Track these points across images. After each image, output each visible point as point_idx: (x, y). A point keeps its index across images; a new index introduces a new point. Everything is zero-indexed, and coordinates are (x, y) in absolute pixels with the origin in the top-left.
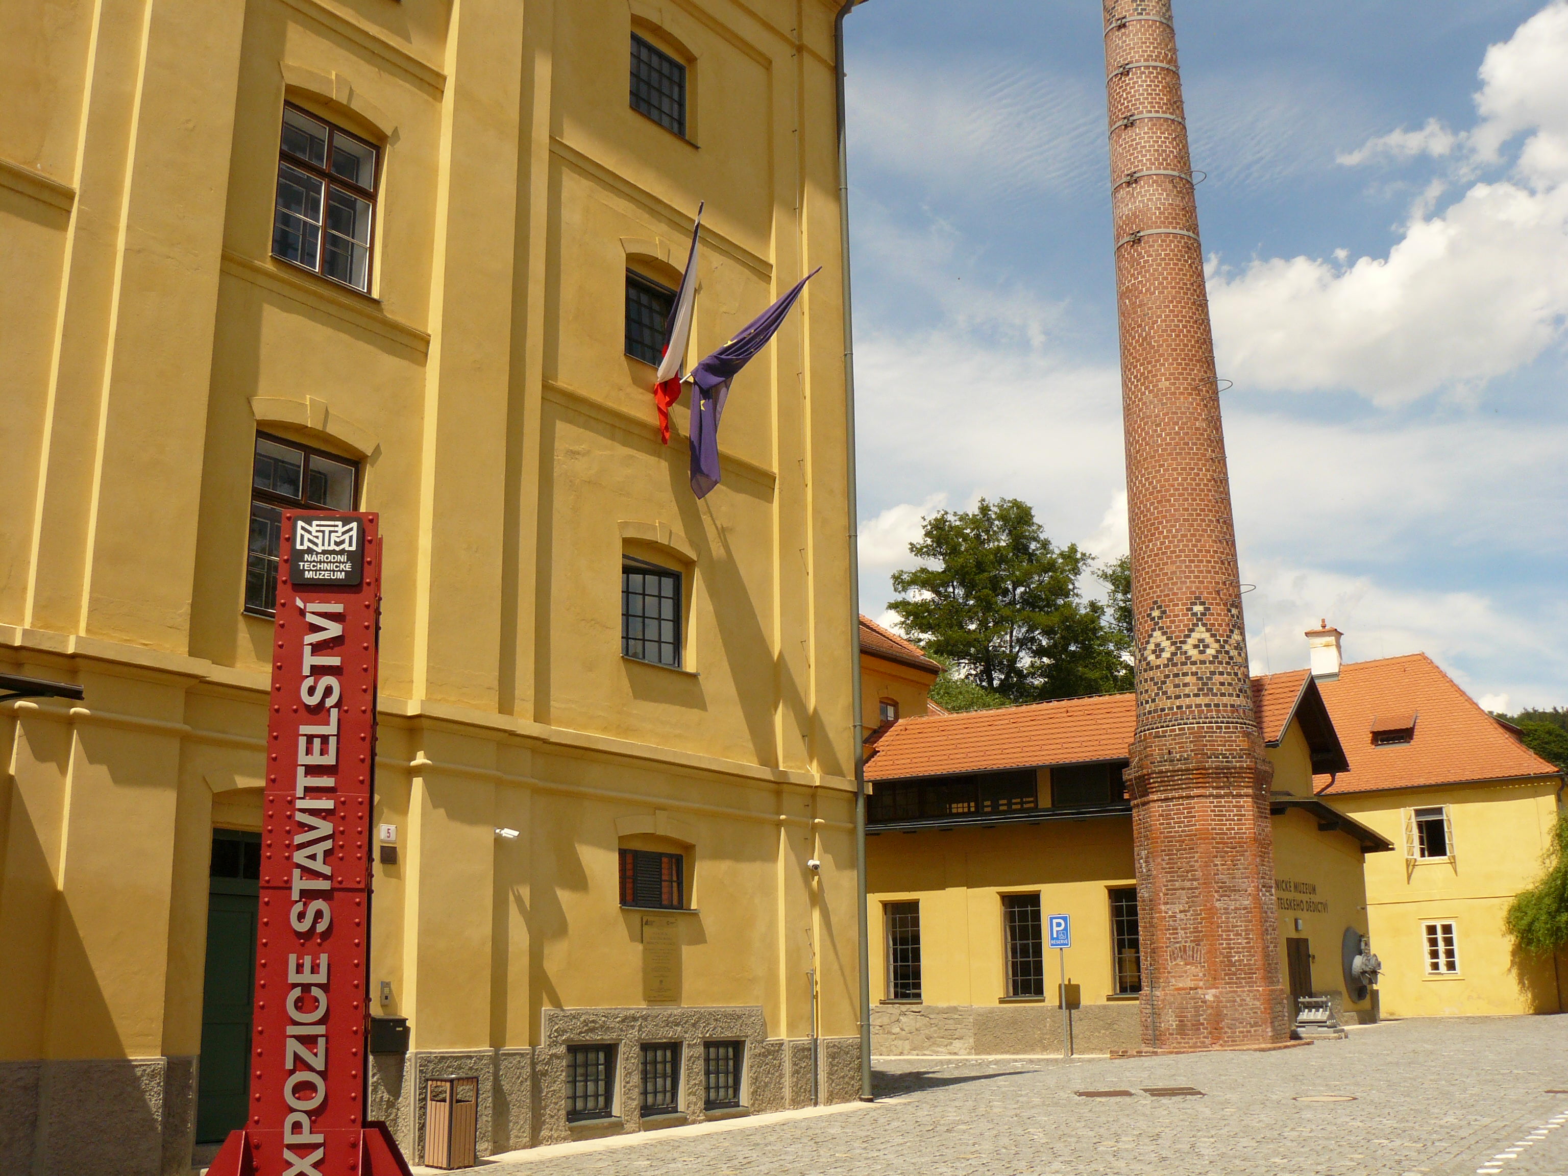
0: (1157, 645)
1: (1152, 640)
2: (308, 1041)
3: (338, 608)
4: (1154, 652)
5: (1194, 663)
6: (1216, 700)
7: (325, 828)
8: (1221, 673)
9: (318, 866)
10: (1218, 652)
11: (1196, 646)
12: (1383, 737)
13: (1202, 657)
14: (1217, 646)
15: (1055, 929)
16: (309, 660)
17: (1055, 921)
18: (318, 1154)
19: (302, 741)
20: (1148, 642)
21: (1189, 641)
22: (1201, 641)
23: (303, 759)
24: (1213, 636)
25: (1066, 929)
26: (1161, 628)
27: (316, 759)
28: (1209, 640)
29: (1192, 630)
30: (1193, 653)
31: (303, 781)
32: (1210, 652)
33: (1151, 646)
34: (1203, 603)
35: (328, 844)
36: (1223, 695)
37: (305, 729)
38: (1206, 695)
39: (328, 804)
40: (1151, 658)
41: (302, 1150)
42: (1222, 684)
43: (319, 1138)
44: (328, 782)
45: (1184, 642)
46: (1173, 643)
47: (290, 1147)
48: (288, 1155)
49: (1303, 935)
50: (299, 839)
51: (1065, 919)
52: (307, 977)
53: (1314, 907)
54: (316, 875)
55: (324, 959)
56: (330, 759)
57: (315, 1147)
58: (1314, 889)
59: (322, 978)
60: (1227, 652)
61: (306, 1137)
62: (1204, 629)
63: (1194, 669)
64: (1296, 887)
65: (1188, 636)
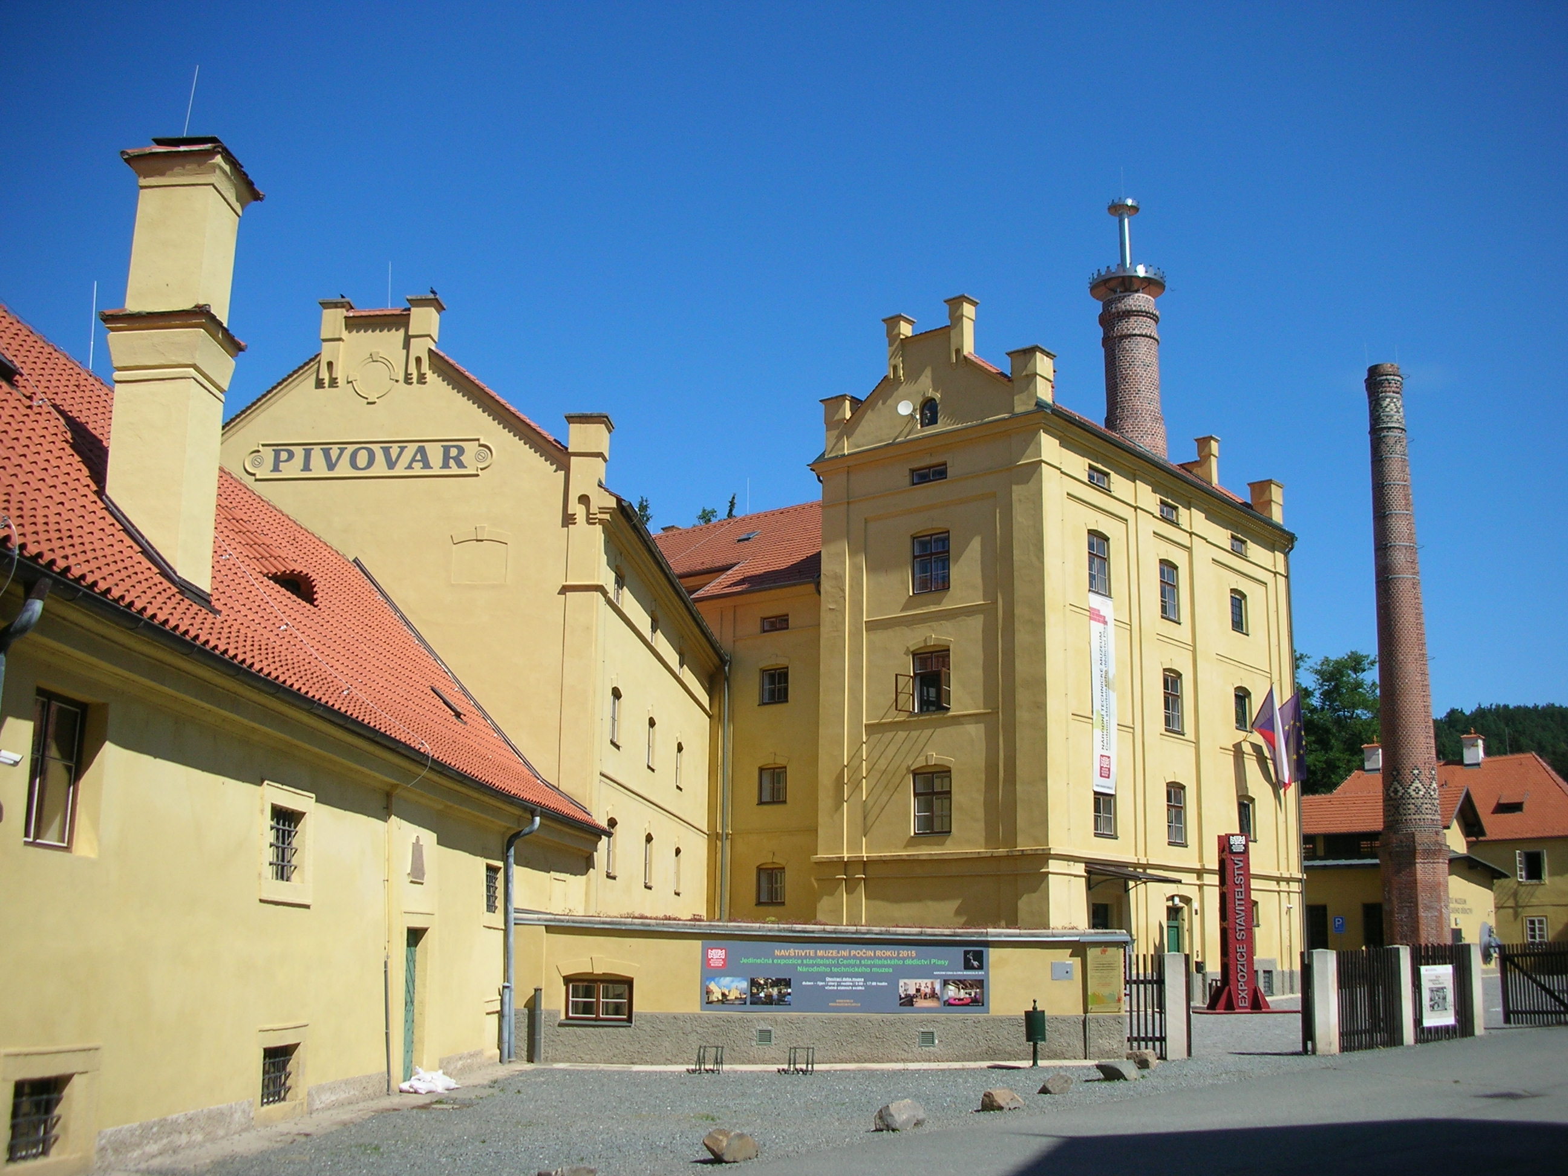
0: (1396, 789)
1: (1393, 786)
2: (1243, 965)
3: (1242, 859)
4: (1393, 792)
5: (1413, 799)
6: (1423, 817)
7: (1243, 914)
8: (1426, 804)
9: (1242, 923)
10: (1425, 793)
11: (1414, 790)
12: (1504, 808)
13: (1416, 796)
14: (1424, 790)
15: (1337, 923)
16: (1236, 872)
17: (1337, 919)
18: (1246, 992)
19: (1236, 893)
20: (1391, 787)
21: (1411, 787)
22: (1417, 787)
23: (1237, 897)
24: (1423, 785)
25: (1342, 923)
26: (1397, 781)
27: (1240, 897)
28: (1421, 787)
29: (1412, 782)
30: (1413, 793)
31: (1237, 902)
32: (1421, 793)
33: (1392, 789)
34: (1418, 769)
35: (1244, 918)
36: (1427, 814)
37: (1237, 890)
38: (1418, 814)
39: (1243, 908)
40: (1392, 794)
41: (1243, 991)
42: (1427, 809)
43: (1246, 988)
44: (1243, 902)
45: (1408, 788)
46: (1403, 789)
47: (1241, 990)
48: (1240, 992)
49: (1458, 927)
50: (1237, 917)
51: (1342, 918)
52: (1241, 950)
53: (1465, 911)
54: (1242, 925)
55: (1245, 946)
56: (1243, 897)
57: (1245, 990)
58: (1465, 901)
59: (1245, 950)
60: (1429, 793)
61: (1244, 988)
62: (1418, 782)
63: (1413, 801)
64: (1456, 901)
65: (1411, 785)
